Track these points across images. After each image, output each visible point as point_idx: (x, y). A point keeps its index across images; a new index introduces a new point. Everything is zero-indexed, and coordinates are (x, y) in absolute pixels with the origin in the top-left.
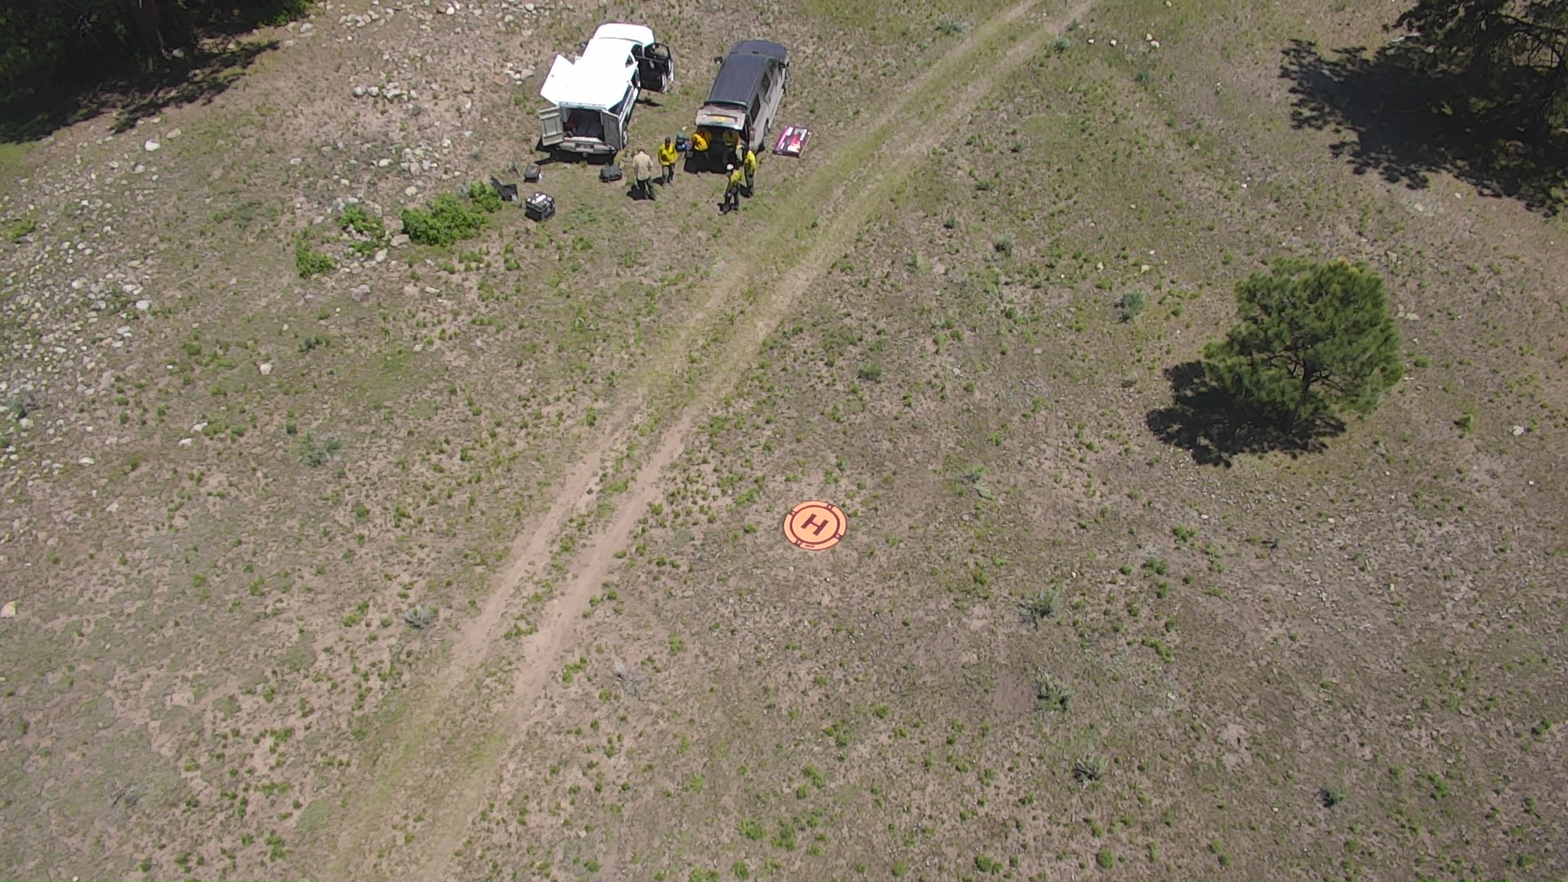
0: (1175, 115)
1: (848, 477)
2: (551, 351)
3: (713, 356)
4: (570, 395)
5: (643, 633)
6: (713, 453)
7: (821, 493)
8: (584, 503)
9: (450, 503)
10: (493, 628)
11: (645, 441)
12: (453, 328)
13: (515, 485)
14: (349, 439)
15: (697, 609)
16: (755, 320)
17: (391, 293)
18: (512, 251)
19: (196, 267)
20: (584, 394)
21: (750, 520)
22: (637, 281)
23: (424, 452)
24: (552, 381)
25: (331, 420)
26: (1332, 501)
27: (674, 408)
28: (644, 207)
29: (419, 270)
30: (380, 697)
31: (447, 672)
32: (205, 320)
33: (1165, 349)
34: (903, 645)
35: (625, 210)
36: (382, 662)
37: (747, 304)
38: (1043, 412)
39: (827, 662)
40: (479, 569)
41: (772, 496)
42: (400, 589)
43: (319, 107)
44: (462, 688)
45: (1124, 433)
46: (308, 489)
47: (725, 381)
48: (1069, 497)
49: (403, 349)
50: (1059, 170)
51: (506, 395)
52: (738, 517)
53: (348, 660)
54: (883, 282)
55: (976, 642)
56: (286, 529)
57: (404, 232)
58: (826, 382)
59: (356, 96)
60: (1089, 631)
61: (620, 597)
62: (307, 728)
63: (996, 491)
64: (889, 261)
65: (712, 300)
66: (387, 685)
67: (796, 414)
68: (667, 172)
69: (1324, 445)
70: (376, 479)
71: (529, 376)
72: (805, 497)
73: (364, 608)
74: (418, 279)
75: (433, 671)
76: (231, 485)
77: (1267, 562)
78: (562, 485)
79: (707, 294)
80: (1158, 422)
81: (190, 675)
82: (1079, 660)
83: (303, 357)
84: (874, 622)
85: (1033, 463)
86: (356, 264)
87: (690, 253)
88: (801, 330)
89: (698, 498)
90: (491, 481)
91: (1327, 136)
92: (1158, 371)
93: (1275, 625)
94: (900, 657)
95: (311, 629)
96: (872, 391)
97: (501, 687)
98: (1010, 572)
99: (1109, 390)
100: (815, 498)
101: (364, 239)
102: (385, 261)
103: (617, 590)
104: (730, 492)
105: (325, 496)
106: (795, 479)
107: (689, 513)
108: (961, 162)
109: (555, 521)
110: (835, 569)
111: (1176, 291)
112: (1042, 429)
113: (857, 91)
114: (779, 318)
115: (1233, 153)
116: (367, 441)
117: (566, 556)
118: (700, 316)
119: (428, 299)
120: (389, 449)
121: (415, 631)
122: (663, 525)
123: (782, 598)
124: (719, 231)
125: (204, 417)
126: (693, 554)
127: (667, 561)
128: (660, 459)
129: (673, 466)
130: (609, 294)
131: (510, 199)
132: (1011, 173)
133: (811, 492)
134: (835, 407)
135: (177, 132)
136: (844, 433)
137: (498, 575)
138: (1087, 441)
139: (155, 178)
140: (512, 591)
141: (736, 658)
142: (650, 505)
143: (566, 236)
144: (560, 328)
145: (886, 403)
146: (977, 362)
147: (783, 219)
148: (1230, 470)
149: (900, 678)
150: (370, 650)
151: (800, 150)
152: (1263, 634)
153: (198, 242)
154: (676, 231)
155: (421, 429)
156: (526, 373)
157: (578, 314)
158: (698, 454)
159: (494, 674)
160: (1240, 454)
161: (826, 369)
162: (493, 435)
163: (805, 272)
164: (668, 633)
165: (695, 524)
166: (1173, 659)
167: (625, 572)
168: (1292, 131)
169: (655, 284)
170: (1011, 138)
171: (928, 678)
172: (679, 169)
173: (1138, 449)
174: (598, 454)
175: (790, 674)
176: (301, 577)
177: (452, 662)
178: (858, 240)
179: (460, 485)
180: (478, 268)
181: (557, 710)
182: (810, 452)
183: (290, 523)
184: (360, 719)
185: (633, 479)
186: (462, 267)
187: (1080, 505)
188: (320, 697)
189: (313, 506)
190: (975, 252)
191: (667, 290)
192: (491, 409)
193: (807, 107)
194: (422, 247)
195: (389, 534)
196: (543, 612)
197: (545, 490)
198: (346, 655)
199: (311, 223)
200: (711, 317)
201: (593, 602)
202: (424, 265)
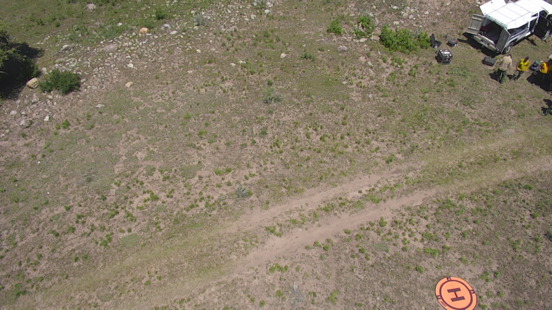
1: (496, 283)
2: (398, 119)
3: (472, 170)
4: (389, 143)
5: (323, 277)
6: (433, 216)
7: (473, 280)
8: (353, 195)
9: (299, 153)
10: (265, 220)
11: (405, 187)
12: (365, 83)
13: (332, 165)
14: (287, 100)
15: (358, 288)
16: (509, 168)
17: (354, 56)
18: (417, 68)
19: (296, 8)
20: (396, 146)
21: (424, 264)
22: (463, 113)
23: (308, 125)
24: (388, 132)
25: (287, 89)
27: (432, 181)
29: (372, 54)
30: (198, 212)
31: (231, 223)
36: (213, 198)
37: (510, 157)
40: (284, 190)
41: (446, 261)
42: (247, 174)
44: (229, 236)
46: (255, 110)
47: (468, 186)
49: (338, 79)
51: (362, 124)
52: (419, 258)
53: (203, 187)
56: (233, 119)
57: (380, 36)
58: (523, 224)
61: (329, 252)
65: (493, 144)
66: (205, 210)
67: (493, 228)
71: (379, 123)
72: (463, 276)
73: (229, 171)
74: (369, 57)
75: (226, 219)
76: (231, 89)
78: (351, 180)
79: (493, 140)
81: (151, 149)
83: (300, 60)
86: (351, 38)
87: (500, 116)
88: (530, 188)
89: (407, 233)
90: (323, 156)
95: (203, 164)
96: (547, 247)
97: (243, 249)
100: (467, 280)
101: (362, 30)
102: (363, 43)
103: (331, 247)
104: (426, 242)
105: (258, 116)
106: (465, 262)
107: (396, 237)
109: (334, 193)
114: (523, 175)
116: (293, 106)
117: (323, 213)
118: (481, 148)
119: (366, 66)
120: (297, 115)
121: (236, 196)
122: (378, 233)
124: (523, 115)
125: (247, 60)
126: (381, 259)
127: (366, 252)
128: (405, 201)
129: (409, 209)
130: (445, 111)
133: (468, 275)
134: (518, 241)
136: (513, 258)
137: (289, 199)
140: (288, 210)
142: (382, 219)
143: (446, 75)
144: (410, 111)
150: (214, 190)
155: (317, 115)
156: (379, 121)
157: (423, 110)
158: (426, 212)
161: (529, 217)
162: (342, 138)
165: (394, 245)
167: (342, 241)
169: (470, 120)
174: (379, 178)
176: (220, 141)
177: (237, 222)
179: (310, 148)
180: (397, 66)
182: (485, 254)
183: (236, 118)
184: (182, 215)
185: (385, 201)
186: (390, 62)
188: (179, 193)
189: (250, 117)
191: (475, 126)
192: (351, 126)
194: (381, 46)
195: (265, 148)
196: (291, 230)
197: (342, 176)
198: (204, 185)
199: (348, 15)
200: (487, 151)
201: (316, 244)
202: (377, 53)
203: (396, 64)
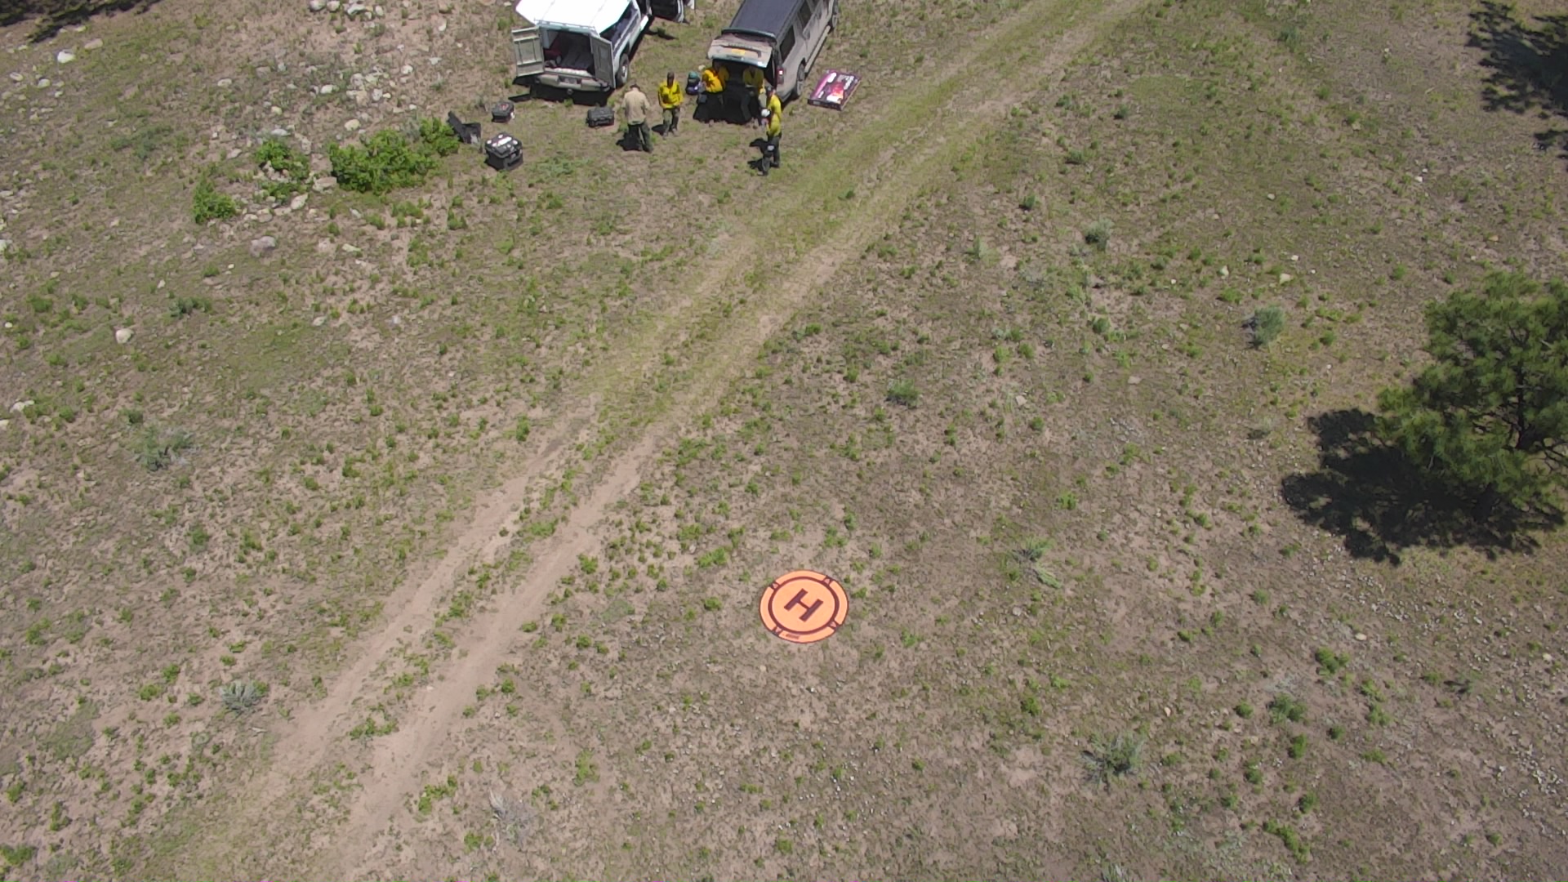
0: (1329, 83)
1: (858, 538)
2: (487, 337)
3: (695, 357)
4: (500, 398)
5: (541, 745)
6: (677, 491)
7: (818, 559)
8: (492, 548)
9: (317, 535)
10: (338, 720)
11: (588, 467)
12: (367, 298)
13: (407, 515)
14: (206, 435)
15: (623, 718)
16: (758, 314)
17: (300, 249)
18: (460, 206)
19: (75, 203)
20: (518, 397)
21: (715, 590)
22: (611, 252)
23: (297, 461)
24: (482, 377)
25: (189, 409)
26: (1547, 627)
27: (634, 424)
28: (636, 161)
29: (341, 223)
30: (165, 810)
31: (263, 779)
32: (68, 269)
33: (1310, 389)
34: (908, 800)
35: (610, 162)
36: (178, 757)
37: (750, 291)
38: (1137, 467)
39: (797, 816)
40: (336, 632)
41: (749, 558)
42: (225, 652)
43: (266, 21)
44: (278, 807)
45: (1249, 504)
46: (139, 499)
47: (706, 392)
48: (1167, 591)
49: (298, 320)
50: (1175, 145)
51: (417, 391)
52: (698, 585)
53: (135, 749)
54: (933, 274)
55: (1016, 806)
56: (97, 553)
57: (333, 174)
58: (842, 403)
59: (312, 10)
60: (1184, 801)
61: (519, 691)
62: (55, 848)
63: (1062, 575)
64: (942, 248)
65: (704, 284)
66: (177, 792)
67: (795, 445)
68: (669, 118)
69: (1534, 542)
70: (228, 493)
71: (452, 369)
72: (795, 564)
73: (174, 673)
74: (337, 234)
75: (245, 777)
76: (40, 486)
77: (1452, 714)
78: (469, 520)
79: (700, 275)
80: (1296, 492)
82: (1167, 847)
83: (173, 323)
84: (871, 759)
85: (1117, 538)
86: (266, 211)
87: (685, 221)
88: (817, 331)
89: (648, 554)
90: (375, 507)
91: (1530, 121)
92: (1299, 419)
93: (1465, 815)
94: (904, 818)
95: (96, 698)
96: (903, 419)
97: (332, 810)
98: (1075, 697)
99: (1230, 440)
100: (808, 566)
101: (282, 180)
102: (301, 209)
103: (516, 679)
104: (693, 548)
105: (158, 511)
106: (783, 537)
107: (632, 574)
108: (1047, 126)
109: (451, 571)
110: (824, 675)
111: (1326, 310)
112: (1133, 490)
113: (923, 34)
114: (789, 312)
115: (1404, 135)
116: (229, 439)
117: (456, 622)
118: (686, 303)
119: (344, 259)
120: (254, 454)
121: (233, 714)
122: (593, 589)
123: (744, 712)
124: (727, 195)
125: (32, 393)
126: (629, 634)
127: (592, 641)
128: (605, 494)
129: (622, 505)
130: (573, 267)
131: (469, 142)
132: (1112, 144)
133: (804, 557)
134: (851, 440)
135: (98, 43)
136: (859, 476)
137: (360, 643)
138: (1197, 512)
139: (57, 94)
140: (374, 667)
141: (666, 798)
142: (581, 558)
143: (531, 190)
144: (503, 307)
145: (921, 437)
146: (1050, 388)
147: (810, 186)
148: (1399, 569)
149: (898, 851)
150: (168, 738)
151: (843, 101)
152: (1447, 828)
153: (87, 172)
154: (670, 192)
155: (301, 429)
156: (449, 364)
157: (529, 290)
158: (657, 491)
159: (326, 790)
160: (1413, 548)
161: (843, 385)
162: (392, 445)
163: (830, 254)
164: (578, 750)
165: (637, 591)
166: (1310, 858)
167: (532, 653)
168: (1485, 113)
169: (634, 259)
170: (1115, 101)
171: (942, 857)
172: (686, 115)
173: (1266, 528)
174: (523, 481)
175: (740, 832)
176: (101, 623)
177: (274, 767)
178: (905, 218)
179: (334, 509)
180: (414, 225)
181: (402, 855)
182: (809, 500)
183: (103, 545)
184: (128, 843)
185: (564, 519)
186: (394, 222)
187: (1182, 606)
188: (82, 802)
189: (138, 522)
190: (1058, 242)
191: (648, 266)
192: (395, 409)
193: (857, 50)
194: (350, 194)
195: (228, 571)
196: (409, 703)
197: (444, 525)
198: (133, 742)
199: (224, 157)
200: (700, 305)
201: (481, 694)
202: (349, 216)
203: (408, 220)
